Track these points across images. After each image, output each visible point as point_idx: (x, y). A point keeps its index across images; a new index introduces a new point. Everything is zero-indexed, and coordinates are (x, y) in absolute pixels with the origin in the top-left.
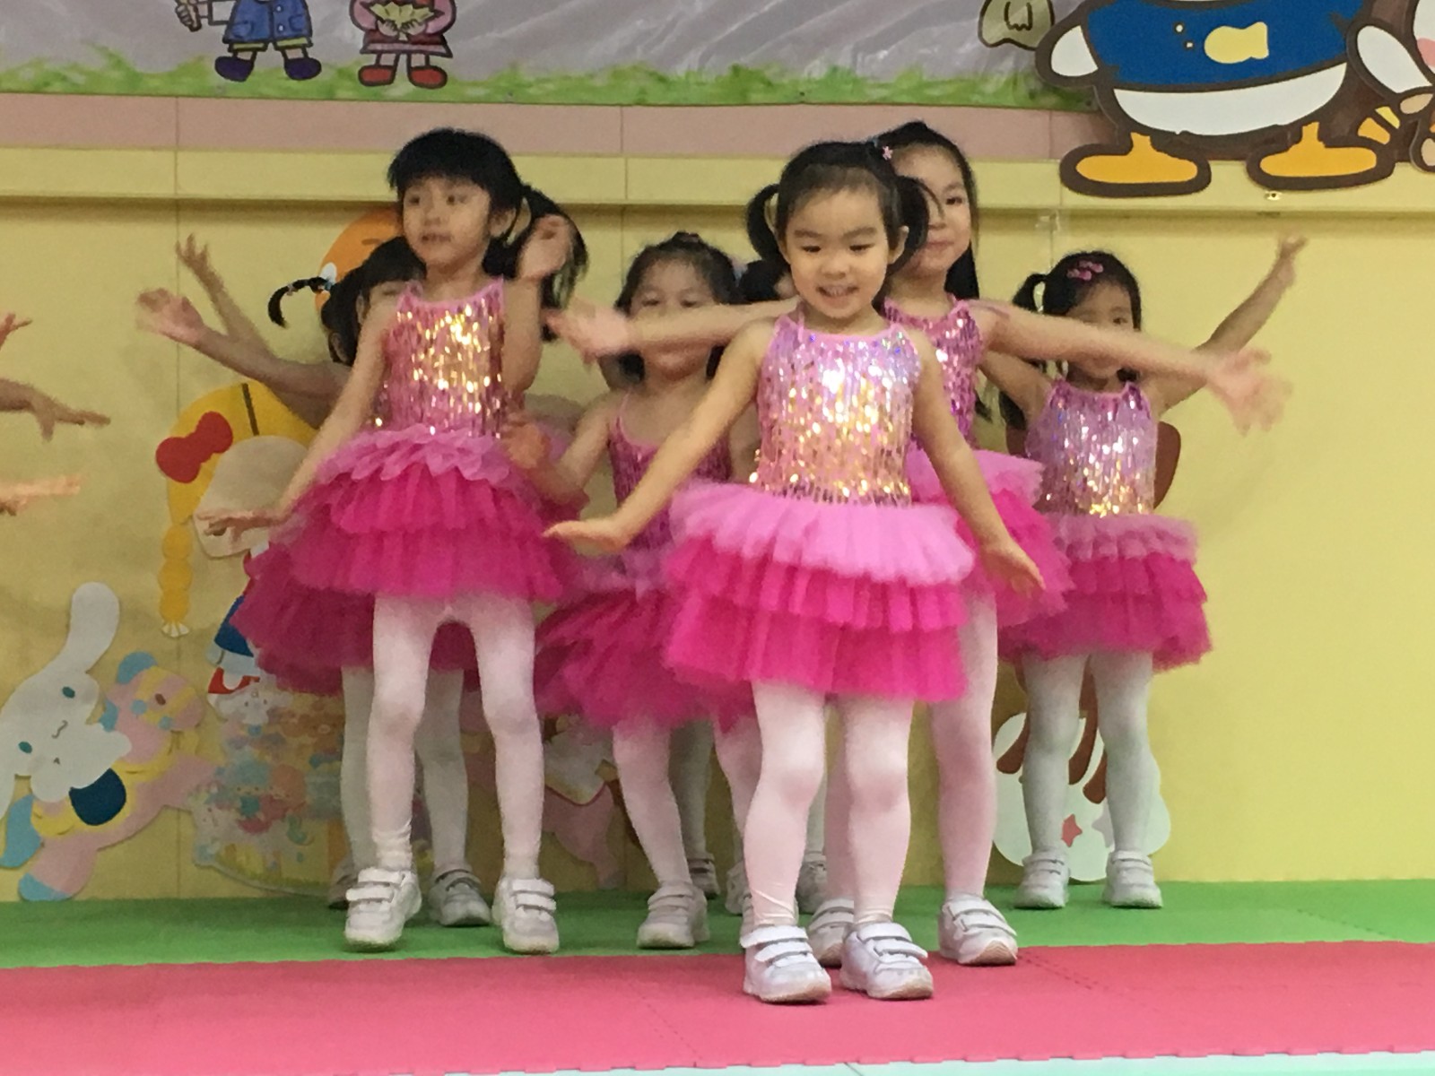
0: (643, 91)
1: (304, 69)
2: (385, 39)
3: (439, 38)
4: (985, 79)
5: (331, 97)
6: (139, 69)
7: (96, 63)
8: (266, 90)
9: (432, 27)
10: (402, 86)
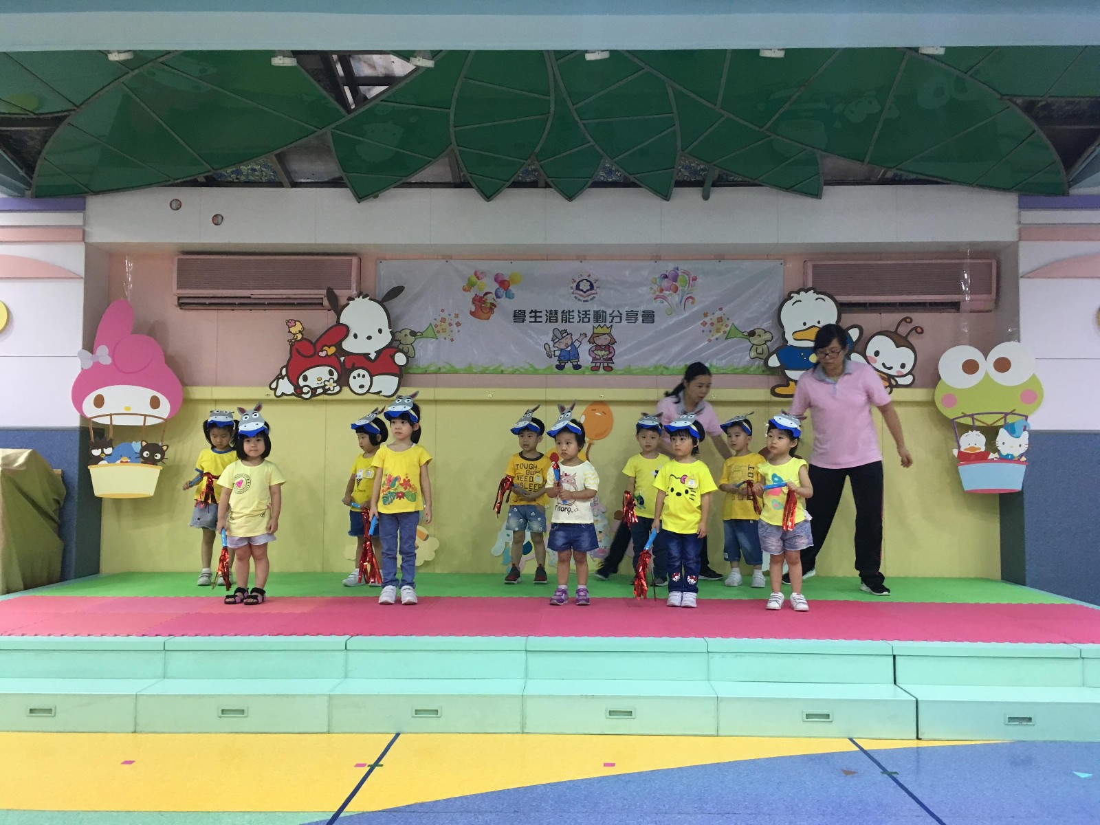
0: (662, 371)
1: (577, 367)
2: (597, 359)
3: (611, 359)
4: (751, 367)
5: (584, 373)
6: (537, 368)
7: (527, 367)
8: (568, 373)
9: (610, 356)
10: (602, 371)
